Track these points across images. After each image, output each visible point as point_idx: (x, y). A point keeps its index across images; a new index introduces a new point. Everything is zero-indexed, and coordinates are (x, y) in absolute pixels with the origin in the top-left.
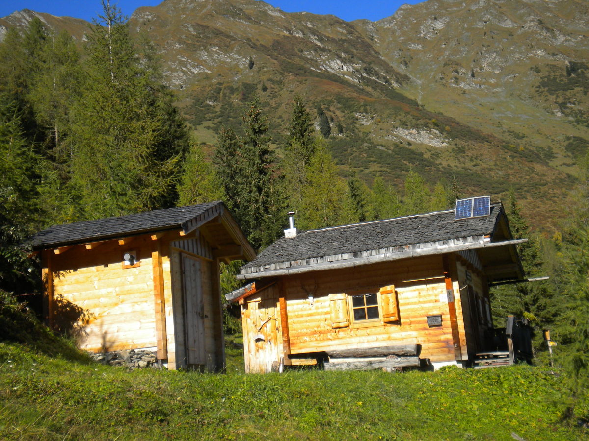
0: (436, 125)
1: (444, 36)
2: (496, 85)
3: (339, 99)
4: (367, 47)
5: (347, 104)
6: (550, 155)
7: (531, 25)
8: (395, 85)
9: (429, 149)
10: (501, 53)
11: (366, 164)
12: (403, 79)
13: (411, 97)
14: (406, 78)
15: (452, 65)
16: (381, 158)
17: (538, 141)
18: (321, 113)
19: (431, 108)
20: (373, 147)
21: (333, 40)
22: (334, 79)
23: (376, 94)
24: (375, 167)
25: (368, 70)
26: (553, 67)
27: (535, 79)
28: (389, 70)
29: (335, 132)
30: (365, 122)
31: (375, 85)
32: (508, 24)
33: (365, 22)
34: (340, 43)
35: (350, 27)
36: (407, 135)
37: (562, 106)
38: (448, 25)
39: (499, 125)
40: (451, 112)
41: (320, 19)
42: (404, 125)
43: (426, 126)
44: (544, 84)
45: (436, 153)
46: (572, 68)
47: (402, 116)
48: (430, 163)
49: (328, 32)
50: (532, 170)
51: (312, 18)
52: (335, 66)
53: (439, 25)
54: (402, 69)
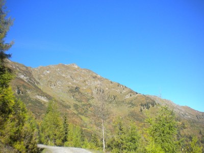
0: (46, 96)
1: (49, 75)
2: (60, 89)
3: (23, 85)
4: (30, 74)
5: (25, 87)
6: (70, 107)
7: (69, 77)
8: (36, 84)
9: (43, 102)
10: (62, 81)
11: (28, 103)
12: (38, 83)
13: (39, 87)
14: (39, 83)
15: (50, 82)
16: (32, 102)
17: (68, 103)
18: (18, 88)
19: (44, 91)
20: (30, 99)
21: (22, 70)
22: (22, 80)
23: (31, 85)
24: (30, 104)
25: (30, 79)
26: (72, 87)
27: (68, 89)
28: (35, 80)
29: (21, 94)
30: (29, 92)
31: (31, 83)
32: (64, 75)
33: (31, 67)
34: (24, 71)
35: (27, 68)
36: (38, 97)
37: (73, 96)
38: (50, 73)
39: (59, 98)
40: (48, 93)
41: (20, 64)
42: (38, 95)
43: (44, 96)
44: (70, 90)
45: (45, 103)
46: (77, 88)
47: (38, 93)
48: (43, 105)
49: (21, 68)
50: (66, 110)
51: (18, 64)
52: (22, 77)
53: (48, 72)
54: (38, 80)
